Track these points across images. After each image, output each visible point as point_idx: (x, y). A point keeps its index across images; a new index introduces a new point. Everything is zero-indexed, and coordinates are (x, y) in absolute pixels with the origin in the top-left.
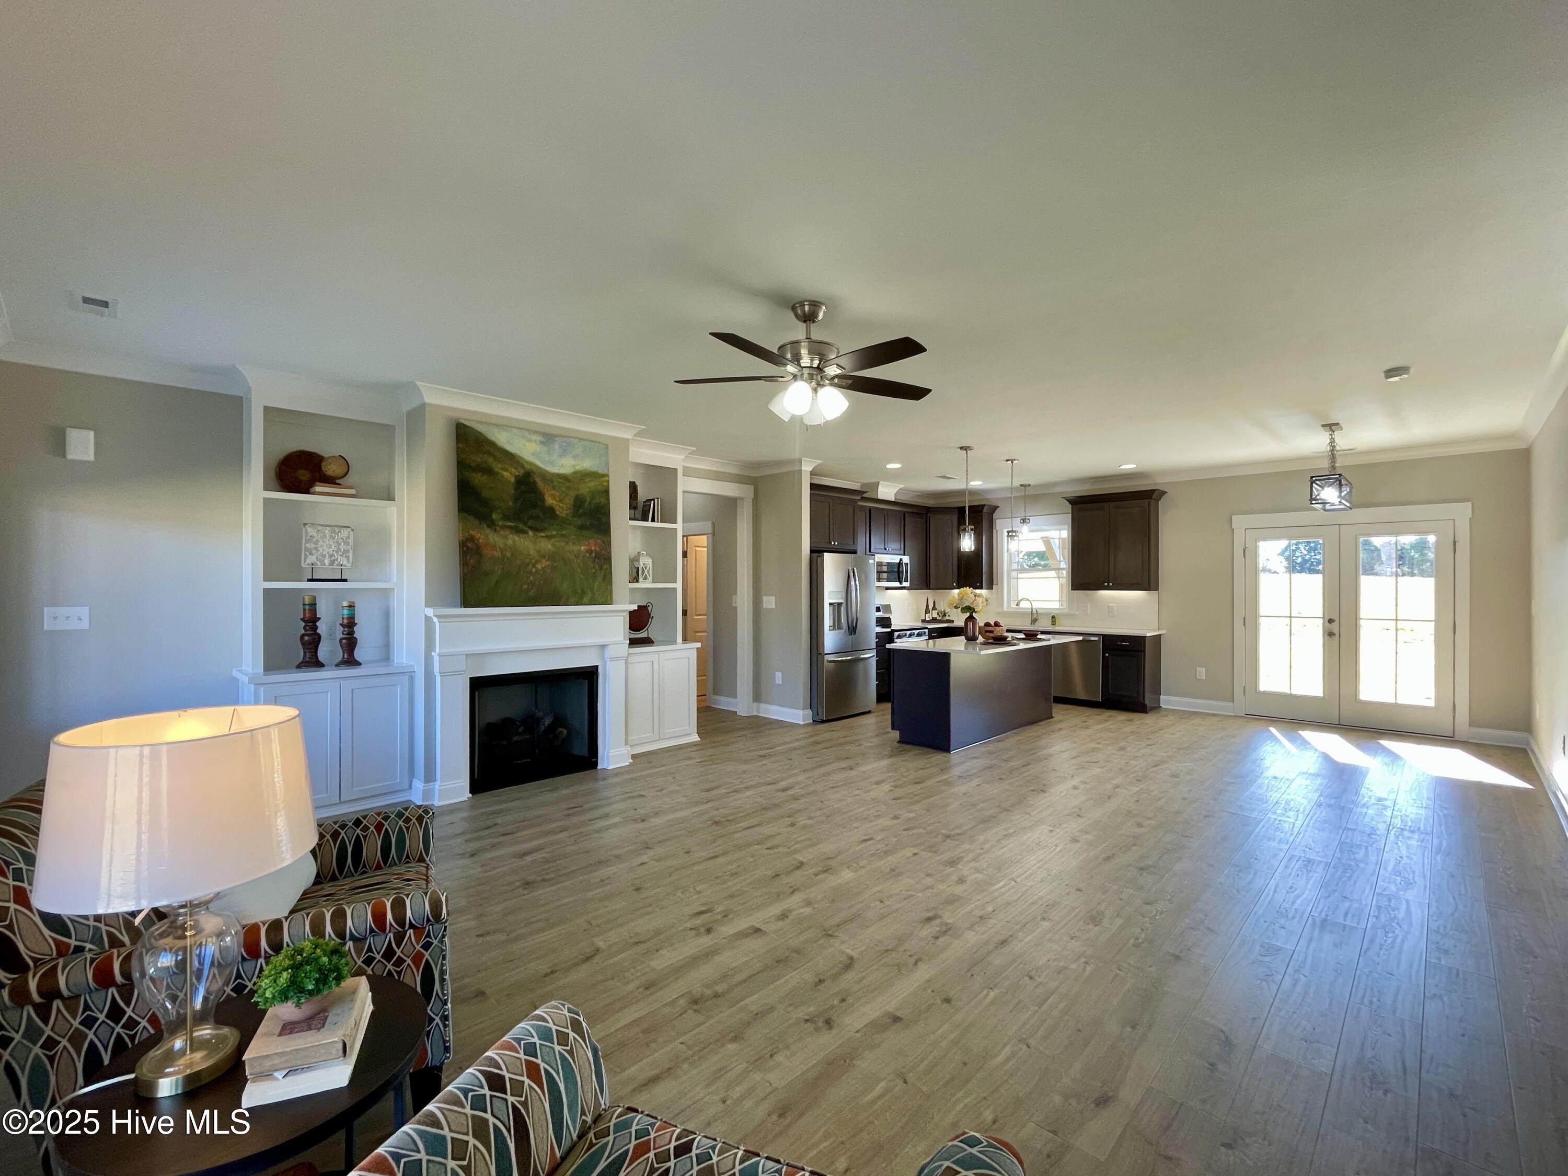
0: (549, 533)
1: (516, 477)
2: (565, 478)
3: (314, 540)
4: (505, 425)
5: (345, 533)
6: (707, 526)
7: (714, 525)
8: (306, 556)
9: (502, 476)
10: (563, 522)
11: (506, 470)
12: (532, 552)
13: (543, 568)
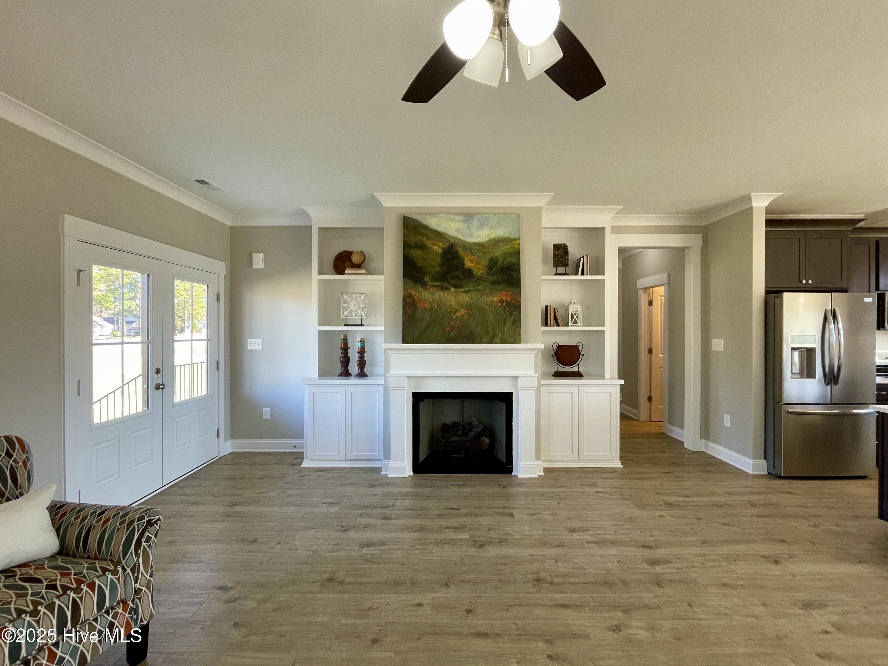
0: (467, 289)
1: (443, 249)
2: (481, 245)
3: (347, 302)
4: (435, 212)
5: (363, 297)
6: (663, 277)
7: (669, 276)
8: (343, 312)
9: (433, 250)
10: (479, 280)
11: (435, 245)
12: (453, 304)
13: (462, 316)
